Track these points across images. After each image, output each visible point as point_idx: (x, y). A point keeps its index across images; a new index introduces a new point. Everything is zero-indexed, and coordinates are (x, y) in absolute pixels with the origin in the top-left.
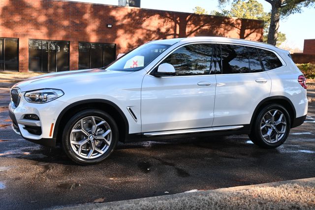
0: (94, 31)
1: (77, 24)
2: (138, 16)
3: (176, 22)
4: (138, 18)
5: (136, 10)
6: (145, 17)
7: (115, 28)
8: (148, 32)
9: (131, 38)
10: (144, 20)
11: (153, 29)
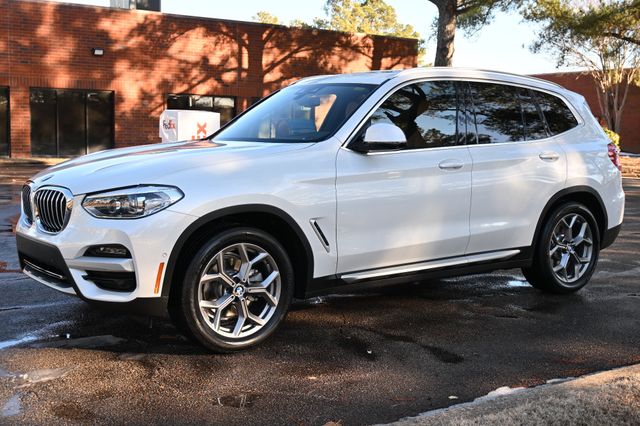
0: (62, 62)
1: (24, 48)
2: (159, 29)
3: (241, 44)
4: (159, 34)
5: (154, 18)
6: (174, 32)
7: (112, 57)
8: (183, 65)
9: (147, 77)
10: (174, 39)
11: (193, 58)
